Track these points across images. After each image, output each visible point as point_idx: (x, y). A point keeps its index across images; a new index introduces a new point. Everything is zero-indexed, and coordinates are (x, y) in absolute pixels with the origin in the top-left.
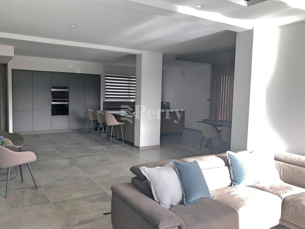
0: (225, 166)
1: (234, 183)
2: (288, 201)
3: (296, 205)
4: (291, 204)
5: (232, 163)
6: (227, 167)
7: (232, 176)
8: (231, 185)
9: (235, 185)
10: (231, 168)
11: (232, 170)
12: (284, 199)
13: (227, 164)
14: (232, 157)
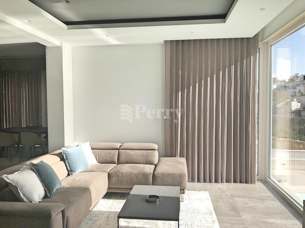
0: (60, 161)
1: (70, 173)
2: (112, 173)
3: (117, 174)
4: (114, 174)
5: (67, 157)
6: (62, 162)
7: (69, 168)
8: (69, 175)
9: (72, 174)
10: (66, 161)
11: (68, 163)
12: (109, 173)
13: (62, 159)
14: (66, 152)
